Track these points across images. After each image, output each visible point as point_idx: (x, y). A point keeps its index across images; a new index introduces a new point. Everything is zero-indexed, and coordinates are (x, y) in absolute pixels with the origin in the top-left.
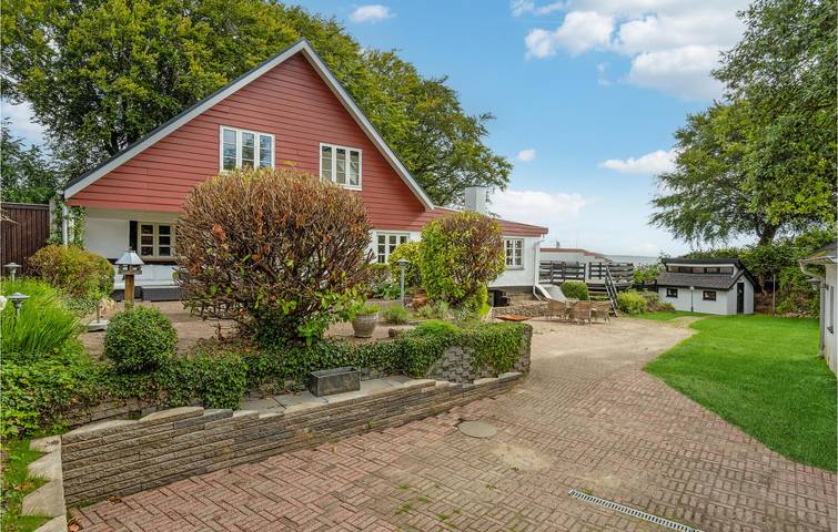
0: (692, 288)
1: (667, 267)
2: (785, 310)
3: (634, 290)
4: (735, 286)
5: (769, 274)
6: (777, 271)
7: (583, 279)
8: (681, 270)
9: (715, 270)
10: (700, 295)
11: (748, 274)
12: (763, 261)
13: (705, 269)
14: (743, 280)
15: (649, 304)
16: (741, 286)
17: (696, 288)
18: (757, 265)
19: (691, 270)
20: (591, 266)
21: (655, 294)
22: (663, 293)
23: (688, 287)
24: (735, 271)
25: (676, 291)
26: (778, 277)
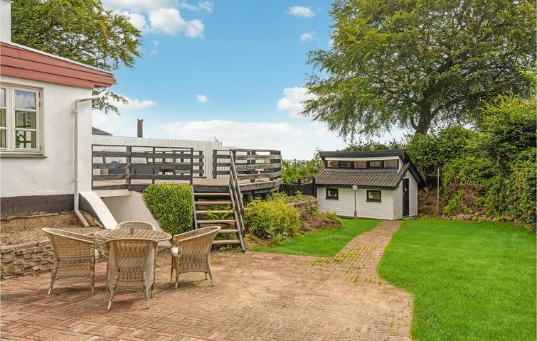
0: (355, 187)
1: (326, 162)
2: (455, 211)
3: (283, 194)
4: (401, 184)
5: (431, 168)
6: (441, 164)
7: (190, 178)
8: (340, 165)
9: (378, 164)
10: (363, 195)
11: (413, 169)
12: (426, 153)
13: (368, 163)
14: (408, 176)
15: (303, 218)
16: (406, 183)
17: (360, 187)
18: (420, 157)
19: (352, 165)
20: (215, 156)
21: (312, 199)
22: (322, 194)
23: (350, 186)
24: (401, 165)
25: (336, 191)
26: (441, 172)
